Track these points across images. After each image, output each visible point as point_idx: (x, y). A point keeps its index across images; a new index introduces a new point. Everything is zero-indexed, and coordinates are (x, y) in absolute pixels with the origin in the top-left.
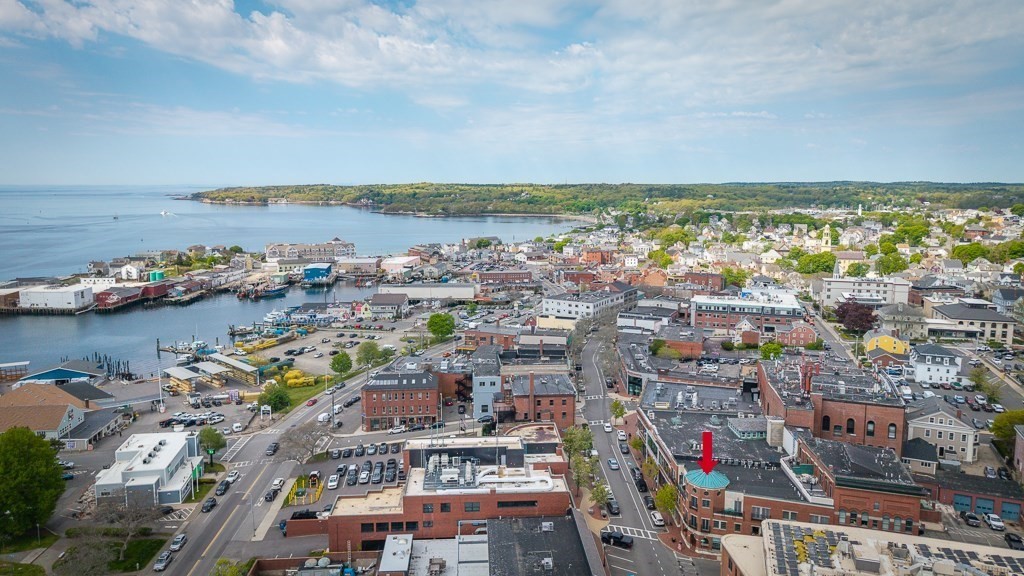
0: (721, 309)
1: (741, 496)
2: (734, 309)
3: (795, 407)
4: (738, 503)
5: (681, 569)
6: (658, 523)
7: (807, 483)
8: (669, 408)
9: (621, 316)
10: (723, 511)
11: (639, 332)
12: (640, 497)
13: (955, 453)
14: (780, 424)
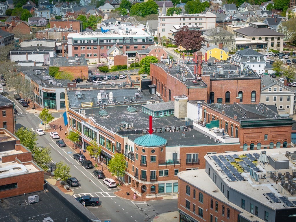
0: (92, 42)
1: (177, 149)
2: (102, 41)
3: (194, 87)
4: (175, 155)
5: (141, 210)
6: (112, 185)
7: (218, 133)
8: (93, 106)
9: (13, 54)
10: (165, 163)
11: (32, 64)
12: (90, 173)
13: (284, 110)
14: (184, 101)
